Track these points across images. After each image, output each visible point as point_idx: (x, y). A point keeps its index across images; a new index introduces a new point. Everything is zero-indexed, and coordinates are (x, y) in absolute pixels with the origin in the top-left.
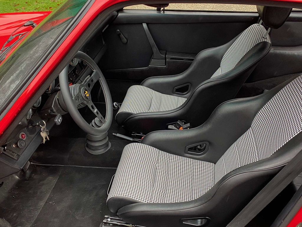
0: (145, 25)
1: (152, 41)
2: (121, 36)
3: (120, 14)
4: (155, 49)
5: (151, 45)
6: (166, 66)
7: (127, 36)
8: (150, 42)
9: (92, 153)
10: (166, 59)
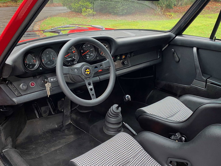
0: (195, 49)
1: (197, 63)
2: (174, 55)
3: (177, 37)
4: (199, 71)
5: (196, 67)
6: (205, 89)
7: (179, 56)
8: (195, 64)
9: (105, 131)
10: (206, 83)
